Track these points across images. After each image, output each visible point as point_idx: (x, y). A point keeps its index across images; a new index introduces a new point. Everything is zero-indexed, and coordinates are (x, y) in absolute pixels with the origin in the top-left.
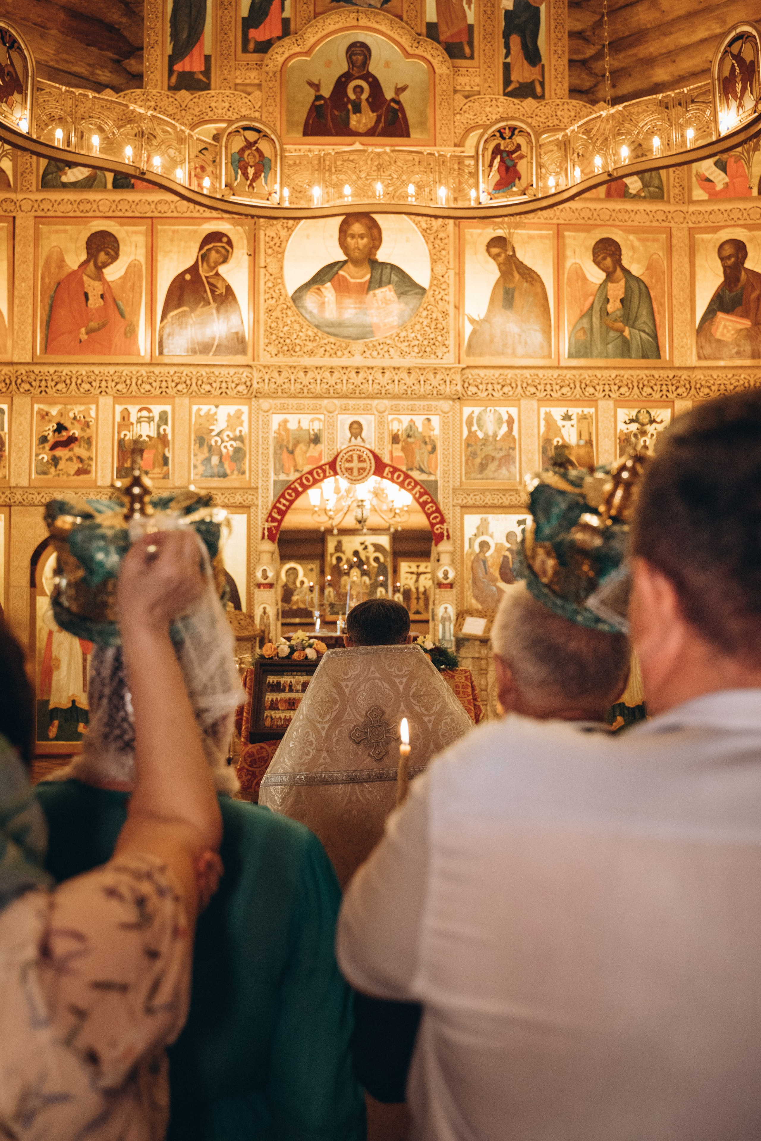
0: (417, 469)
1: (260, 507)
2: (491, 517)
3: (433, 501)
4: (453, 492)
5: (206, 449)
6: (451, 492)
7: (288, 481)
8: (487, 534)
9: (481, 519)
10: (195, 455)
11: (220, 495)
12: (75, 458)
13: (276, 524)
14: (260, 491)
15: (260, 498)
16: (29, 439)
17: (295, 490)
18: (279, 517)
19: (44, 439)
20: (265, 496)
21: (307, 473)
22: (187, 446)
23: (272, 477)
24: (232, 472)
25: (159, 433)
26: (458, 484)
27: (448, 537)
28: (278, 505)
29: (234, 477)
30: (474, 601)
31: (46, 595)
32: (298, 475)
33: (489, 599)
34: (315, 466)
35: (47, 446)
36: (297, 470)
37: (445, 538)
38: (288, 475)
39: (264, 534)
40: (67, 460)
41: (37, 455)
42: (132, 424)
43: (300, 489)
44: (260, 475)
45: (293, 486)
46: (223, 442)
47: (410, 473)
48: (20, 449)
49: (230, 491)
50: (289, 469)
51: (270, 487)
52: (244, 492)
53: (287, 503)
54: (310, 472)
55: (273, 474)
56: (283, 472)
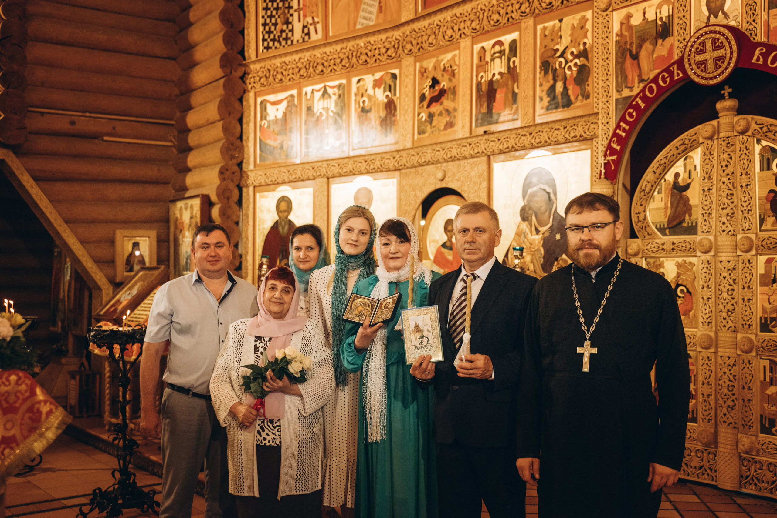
1: (600, 138)
5: (550, 76)
7: (630, 97)
10: (541, 85)
11: (562, 128)
12: (444, 112)
13: (614, 157)
14: (600, 116)
15: (600, 125)
16: (412, 100)
17: (637, 107)
18: (618, 148)
19: (423, 97)
20: (606, 122)
22: (531, 76)
23: (615, 95)
24: (576, 99)
25: (509, 67)
28: (618, 131)
29: (578, 103)
31: (430, 259)
34: (660, 70)
35: (425, 103)
36: (641, 80)
38: (631, 88)
39: (600, 172)
40: (439, 115)
41: (419, 114)
42: (487, 63)
43: (643, 105)
44: (601, 96)
45: (634, 103)
46: (567, 62)
48: (406, 111)
49: (571, 122)
50: (633, 81)
51: (611, 109)
52: (585, 122)
53: (627, 127)
54: (655, 80)
55: (615, 91)
56: (626, 87)
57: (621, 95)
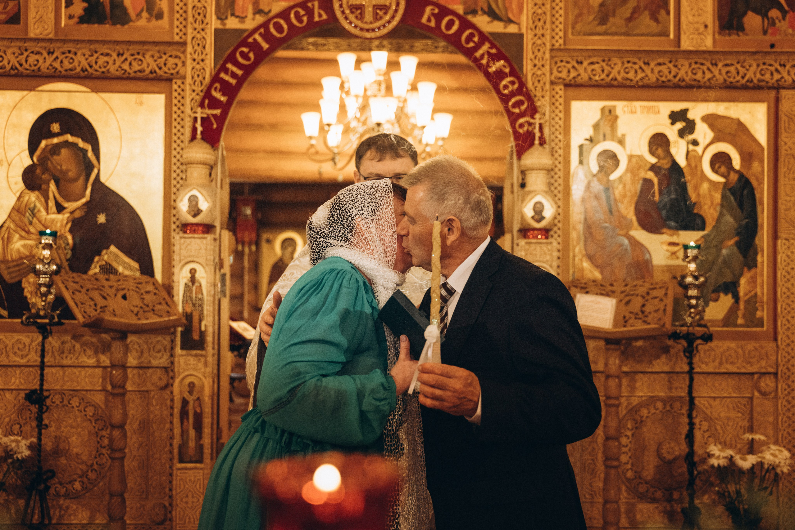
0: (484, 12)
1: (189, 80)
2: (620, 106)
3: (513, 73)
4: (552, 57)
6: (547, 56)
7: (241, 31)
8: (612, 140)
9: (603, 110)
11: (114, 55)
13: (218, 112)
14: (189, 49)
15: (189, 62)
17: (255, 46)
18: (223, 99)
20: (199, 58)
21: (279, 15)
23: (214, 23)
24: (139, 15)
26: (561, 41)
27: (542, 142)
28: (222, 75)
29: (142, 22)
30: (586, 265)
32: (260, 19)
33: (615, 262)
34: (291, 3)
36: (258, 11)
37: (537, 142)
39: (194, 129)
43: (265, 46)
44: (190, 19)
45: (250, 40)
47: (470, 18)
49: (133, 49)
50: (244, 9)
51: (208, 42)
52: (159, 52)
53: (240, 72)
54: (284, 14)
55: (214, 17)
56: (233, 15)
57: (224, 24)
